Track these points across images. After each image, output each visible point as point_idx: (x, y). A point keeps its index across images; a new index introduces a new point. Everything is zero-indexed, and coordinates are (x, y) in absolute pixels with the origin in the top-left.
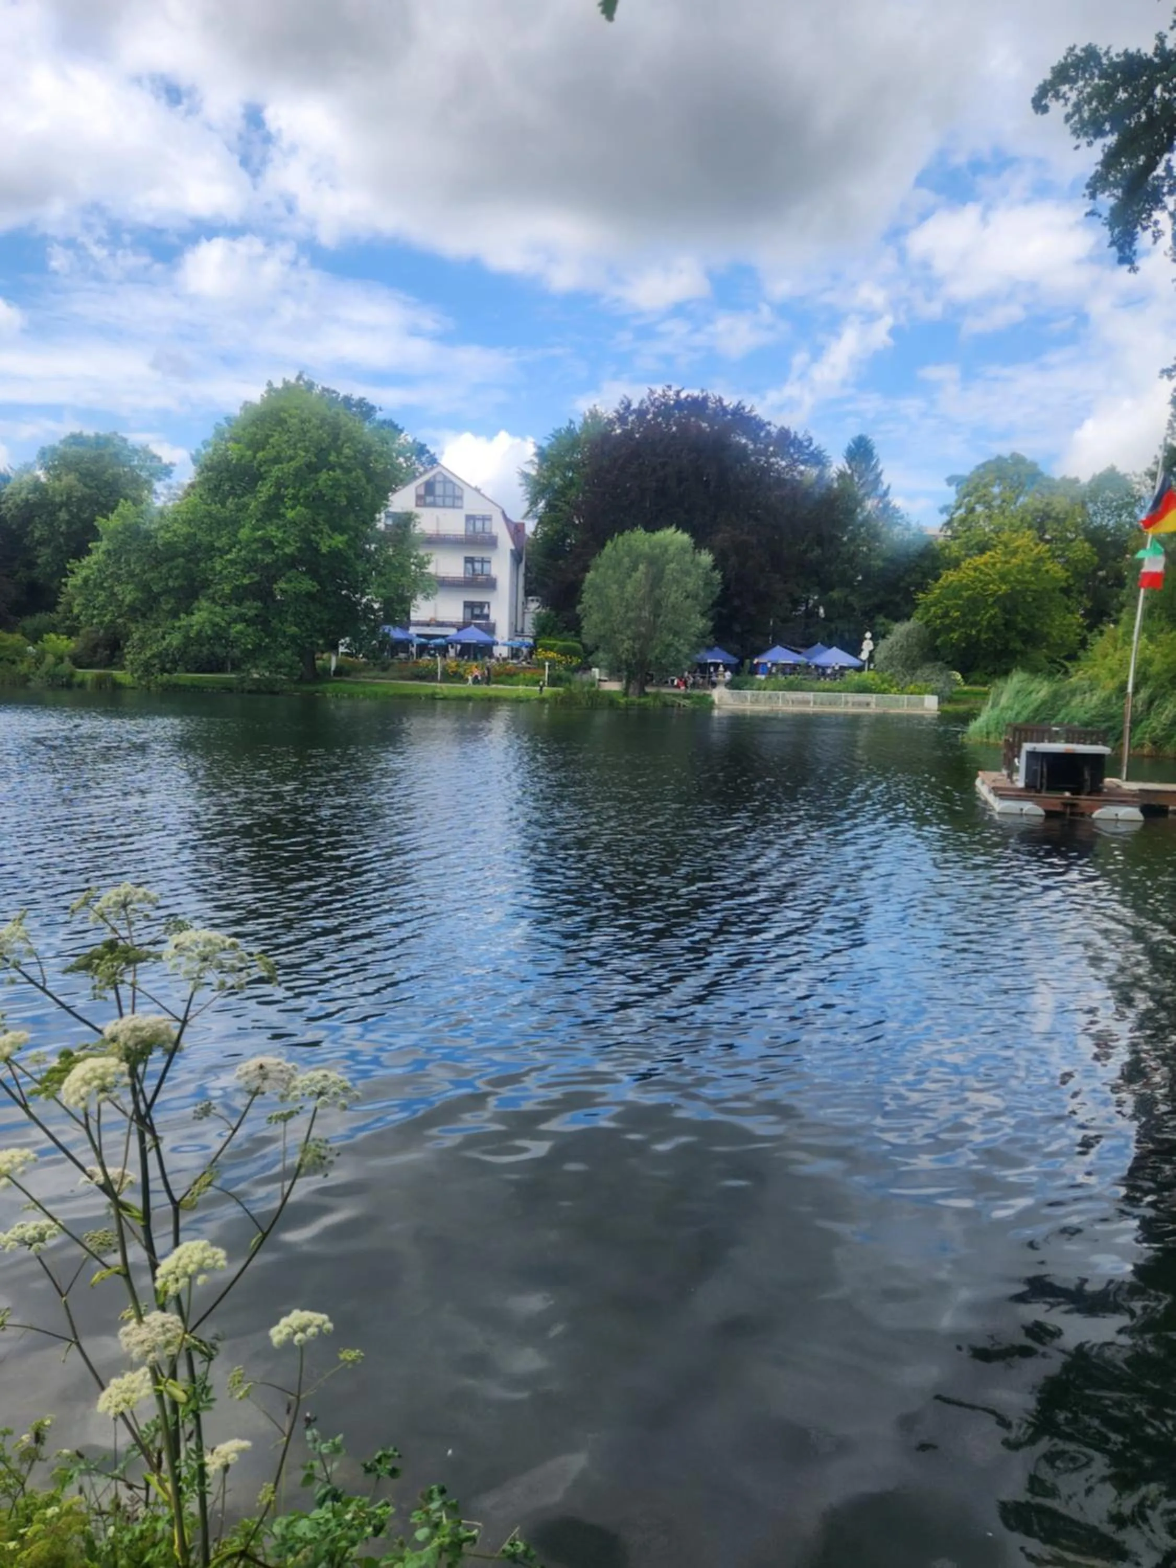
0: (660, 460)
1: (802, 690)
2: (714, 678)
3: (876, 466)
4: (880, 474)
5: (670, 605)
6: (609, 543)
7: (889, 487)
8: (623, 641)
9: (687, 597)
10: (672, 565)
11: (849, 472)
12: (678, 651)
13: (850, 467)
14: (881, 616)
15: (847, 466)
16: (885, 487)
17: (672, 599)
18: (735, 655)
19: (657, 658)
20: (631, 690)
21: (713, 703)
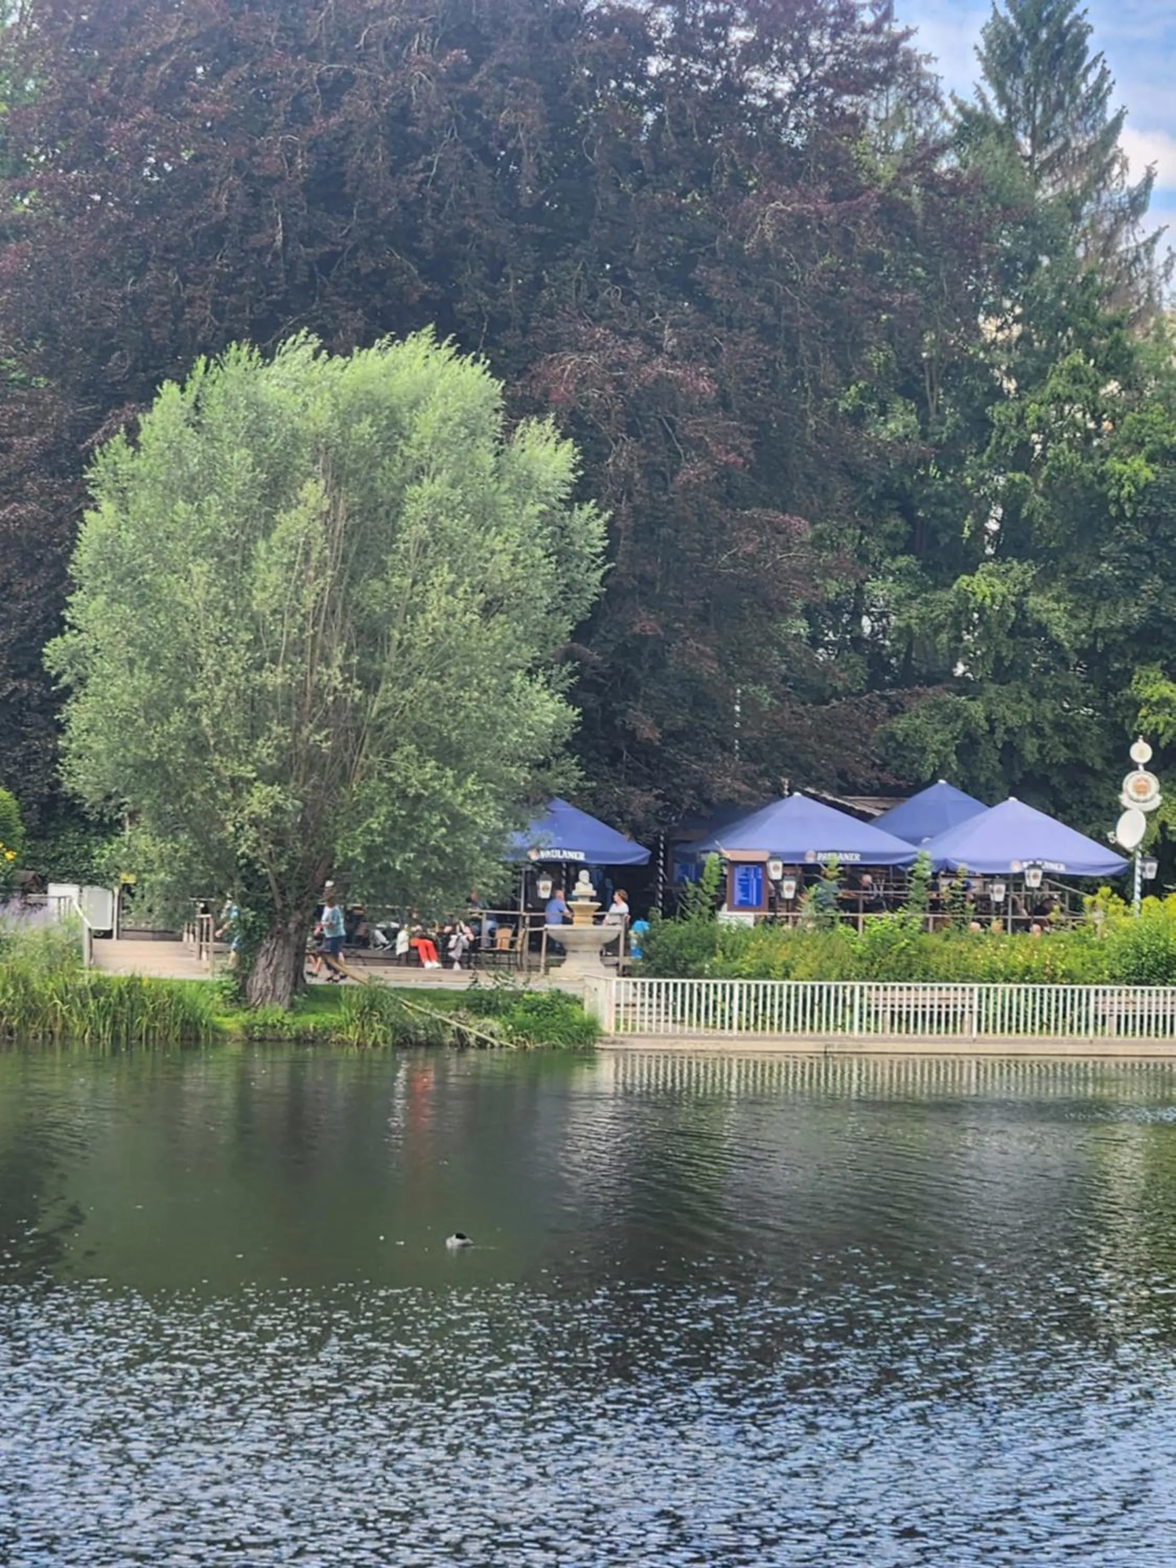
0: (321, 68)
1: (927, 976)
2: (553, 928)
3: (1099, 95)
4: (1115, 127)
5: (422, 642)
6: (169, 389)
7: (1148, 181)
8: (237, 785)
9: (487, 610)
10: (432, 488)
11: (999, 114)
12: (458, 823)
13: (1003, 99)
14: (1154, 672)
15: (991, 94)
16: (1134, 179)
17: (432, 617)
18: (636, 832)
19: (371, 851)
20: (259, 981)
21: (590, 1029)
